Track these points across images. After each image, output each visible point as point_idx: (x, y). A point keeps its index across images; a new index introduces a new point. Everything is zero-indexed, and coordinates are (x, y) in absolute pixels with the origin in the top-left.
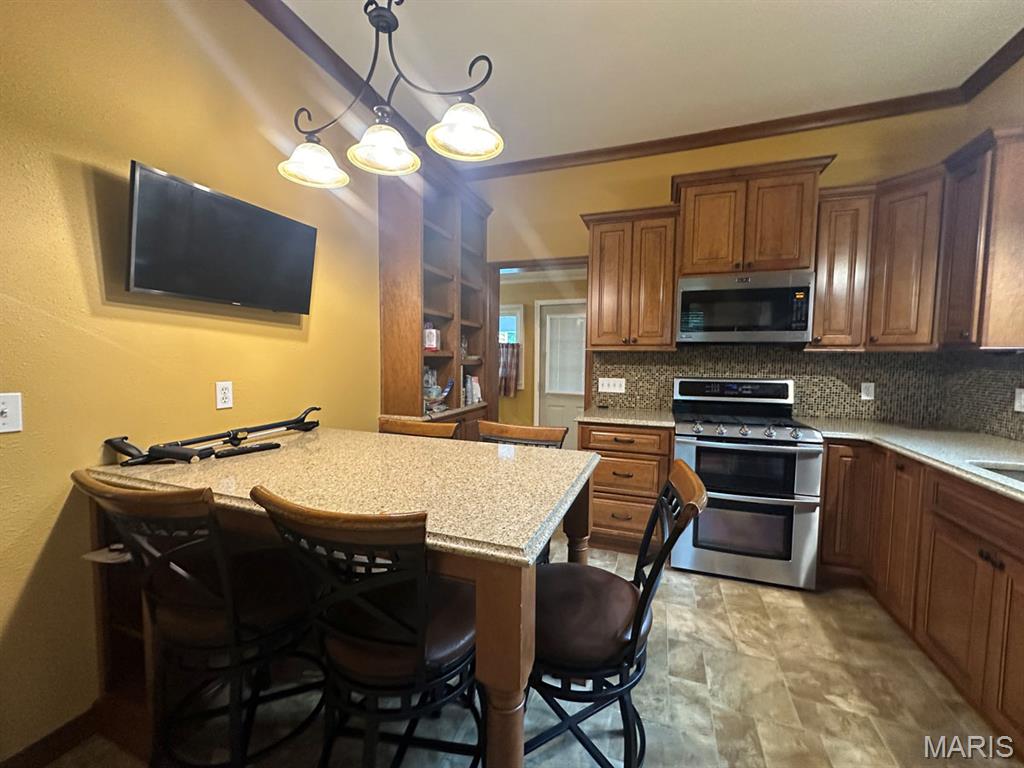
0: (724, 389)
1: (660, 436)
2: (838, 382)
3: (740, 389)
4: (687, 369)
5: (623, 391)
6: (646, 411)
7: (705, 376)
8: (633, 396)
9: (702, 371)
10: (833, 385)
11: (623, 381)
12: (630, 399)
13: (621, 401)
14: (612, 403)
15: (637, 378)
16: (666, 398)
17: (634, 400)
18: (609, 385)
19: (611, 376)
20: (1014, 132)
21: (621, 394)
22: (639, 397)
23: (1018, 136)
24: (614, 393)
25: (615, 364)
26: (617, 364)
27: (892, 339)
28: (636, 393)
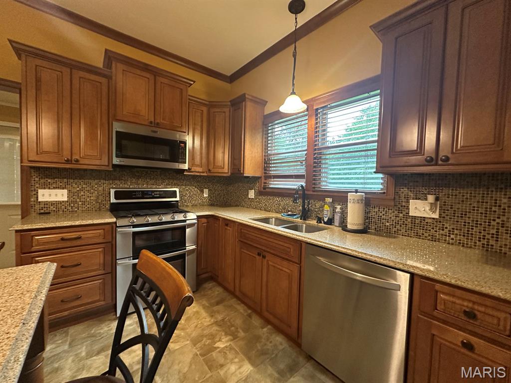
0: (144, 194)
1: (104, 229)
2: (196, 189)
3: (153, 194)
4: (119, 183)
5: (66, 199)
6: (88, 212)
7: (131, 187)
8: (75, 202)
9: (129, 184)
10: (194, 190)
11: (65, 192)
12: (73, 205)
13: (63, 207)
14: (55, 209)
15: (78, 189)
16: (103, 202)
17: (76, 205)
18: (50, 195)
19: (52, 187)
20: (250, 98)
21: (63, 202)
22: (80, 203)
23: (251, 100)
24: (56, 201)
25: (56, 178)
26: (58, 178)
27: (216, 170)
28: (78, 200)
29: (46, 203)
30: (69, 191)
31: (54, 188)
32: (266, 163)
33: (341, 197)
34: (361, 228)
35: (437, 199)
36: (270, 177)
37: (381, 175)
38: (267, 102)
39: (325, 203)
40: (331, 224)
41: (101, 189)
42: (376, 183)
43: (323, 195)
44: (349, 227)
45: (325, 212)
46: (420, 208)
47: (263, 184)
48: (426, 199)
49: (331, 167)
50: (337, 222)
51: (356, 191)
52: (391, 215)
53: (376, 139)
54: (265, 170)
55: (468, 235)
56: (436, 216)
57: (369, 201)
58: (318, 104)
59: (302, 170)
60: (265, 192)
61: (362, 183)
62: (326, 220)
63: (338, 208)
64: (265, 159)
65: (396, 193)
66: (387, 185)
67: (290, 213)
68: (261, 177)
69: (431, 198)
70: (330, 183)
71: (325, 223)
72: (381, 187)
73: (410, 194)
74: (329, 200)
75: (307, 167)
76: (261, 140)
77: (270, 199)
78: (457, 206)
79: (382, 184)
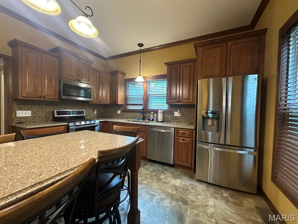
2: (91, 110)
6: (41, 122)
8: (35, 117)
9: (61, 108)
11: (30, 112)
12: (34, 118)
13: (29, 119)
14: (25, 121)
15: (36, 110)
16: (49, 117)
17: (35, 119)
18: (22, 113)
19: (23, 110)
20: (120, 72)
21: (29, 117)
22: (37, 117)
23: (120, 73)
24: (25, 117)
25: (26, 105)
26: (27, 105)
27: (103, 101)
28: (36, 116)
29: (20, 118)
30: (32, 111)
31: (24, 110)
32: (126, 99)
33: (156, 112)
34: (162, 121)
35: (180, 111)
36: (128, 105)
37: (167, 105)
38: (126, 74)
39: (151, 114)
40: (153, 121)
41: (47, 110)
42: (166, 107)
43: (150, 111)
44: (159, 121)
45: (151, 117)
46: (177, 114)
47: (125, 108)
48: (178, 111)
49: (152, 102)
50: (155, 120)
51: (161, 110)
52: (170, 116)
53: (166, 93)
54: (125, 102)
55: (186, 120)
56: (180, 116)
57: (164, 113)
58: (147, 79)
59: (142, 102)
60: (126, 111)
61: (162, 107)
62: (151, 119)
63: (155, 115)
64: (125, 97)
65: (171, 110)
66: (169, 107)
67: (138, 118)
68: (123, 105)
69: (179, 111)
70: (152, 107)
71: (151, 121)
72: (167, 108)
73: (175, 110)
74: (152, 113)
75: (144, 101)
76: (123, 89)
77: (128, 114)
78: (184, 113)
79: (167, 107)
